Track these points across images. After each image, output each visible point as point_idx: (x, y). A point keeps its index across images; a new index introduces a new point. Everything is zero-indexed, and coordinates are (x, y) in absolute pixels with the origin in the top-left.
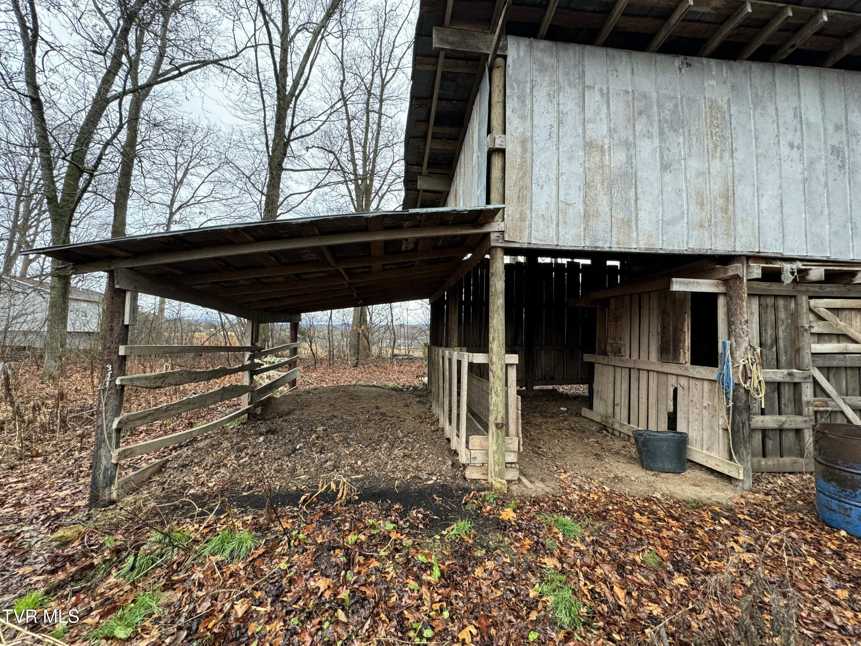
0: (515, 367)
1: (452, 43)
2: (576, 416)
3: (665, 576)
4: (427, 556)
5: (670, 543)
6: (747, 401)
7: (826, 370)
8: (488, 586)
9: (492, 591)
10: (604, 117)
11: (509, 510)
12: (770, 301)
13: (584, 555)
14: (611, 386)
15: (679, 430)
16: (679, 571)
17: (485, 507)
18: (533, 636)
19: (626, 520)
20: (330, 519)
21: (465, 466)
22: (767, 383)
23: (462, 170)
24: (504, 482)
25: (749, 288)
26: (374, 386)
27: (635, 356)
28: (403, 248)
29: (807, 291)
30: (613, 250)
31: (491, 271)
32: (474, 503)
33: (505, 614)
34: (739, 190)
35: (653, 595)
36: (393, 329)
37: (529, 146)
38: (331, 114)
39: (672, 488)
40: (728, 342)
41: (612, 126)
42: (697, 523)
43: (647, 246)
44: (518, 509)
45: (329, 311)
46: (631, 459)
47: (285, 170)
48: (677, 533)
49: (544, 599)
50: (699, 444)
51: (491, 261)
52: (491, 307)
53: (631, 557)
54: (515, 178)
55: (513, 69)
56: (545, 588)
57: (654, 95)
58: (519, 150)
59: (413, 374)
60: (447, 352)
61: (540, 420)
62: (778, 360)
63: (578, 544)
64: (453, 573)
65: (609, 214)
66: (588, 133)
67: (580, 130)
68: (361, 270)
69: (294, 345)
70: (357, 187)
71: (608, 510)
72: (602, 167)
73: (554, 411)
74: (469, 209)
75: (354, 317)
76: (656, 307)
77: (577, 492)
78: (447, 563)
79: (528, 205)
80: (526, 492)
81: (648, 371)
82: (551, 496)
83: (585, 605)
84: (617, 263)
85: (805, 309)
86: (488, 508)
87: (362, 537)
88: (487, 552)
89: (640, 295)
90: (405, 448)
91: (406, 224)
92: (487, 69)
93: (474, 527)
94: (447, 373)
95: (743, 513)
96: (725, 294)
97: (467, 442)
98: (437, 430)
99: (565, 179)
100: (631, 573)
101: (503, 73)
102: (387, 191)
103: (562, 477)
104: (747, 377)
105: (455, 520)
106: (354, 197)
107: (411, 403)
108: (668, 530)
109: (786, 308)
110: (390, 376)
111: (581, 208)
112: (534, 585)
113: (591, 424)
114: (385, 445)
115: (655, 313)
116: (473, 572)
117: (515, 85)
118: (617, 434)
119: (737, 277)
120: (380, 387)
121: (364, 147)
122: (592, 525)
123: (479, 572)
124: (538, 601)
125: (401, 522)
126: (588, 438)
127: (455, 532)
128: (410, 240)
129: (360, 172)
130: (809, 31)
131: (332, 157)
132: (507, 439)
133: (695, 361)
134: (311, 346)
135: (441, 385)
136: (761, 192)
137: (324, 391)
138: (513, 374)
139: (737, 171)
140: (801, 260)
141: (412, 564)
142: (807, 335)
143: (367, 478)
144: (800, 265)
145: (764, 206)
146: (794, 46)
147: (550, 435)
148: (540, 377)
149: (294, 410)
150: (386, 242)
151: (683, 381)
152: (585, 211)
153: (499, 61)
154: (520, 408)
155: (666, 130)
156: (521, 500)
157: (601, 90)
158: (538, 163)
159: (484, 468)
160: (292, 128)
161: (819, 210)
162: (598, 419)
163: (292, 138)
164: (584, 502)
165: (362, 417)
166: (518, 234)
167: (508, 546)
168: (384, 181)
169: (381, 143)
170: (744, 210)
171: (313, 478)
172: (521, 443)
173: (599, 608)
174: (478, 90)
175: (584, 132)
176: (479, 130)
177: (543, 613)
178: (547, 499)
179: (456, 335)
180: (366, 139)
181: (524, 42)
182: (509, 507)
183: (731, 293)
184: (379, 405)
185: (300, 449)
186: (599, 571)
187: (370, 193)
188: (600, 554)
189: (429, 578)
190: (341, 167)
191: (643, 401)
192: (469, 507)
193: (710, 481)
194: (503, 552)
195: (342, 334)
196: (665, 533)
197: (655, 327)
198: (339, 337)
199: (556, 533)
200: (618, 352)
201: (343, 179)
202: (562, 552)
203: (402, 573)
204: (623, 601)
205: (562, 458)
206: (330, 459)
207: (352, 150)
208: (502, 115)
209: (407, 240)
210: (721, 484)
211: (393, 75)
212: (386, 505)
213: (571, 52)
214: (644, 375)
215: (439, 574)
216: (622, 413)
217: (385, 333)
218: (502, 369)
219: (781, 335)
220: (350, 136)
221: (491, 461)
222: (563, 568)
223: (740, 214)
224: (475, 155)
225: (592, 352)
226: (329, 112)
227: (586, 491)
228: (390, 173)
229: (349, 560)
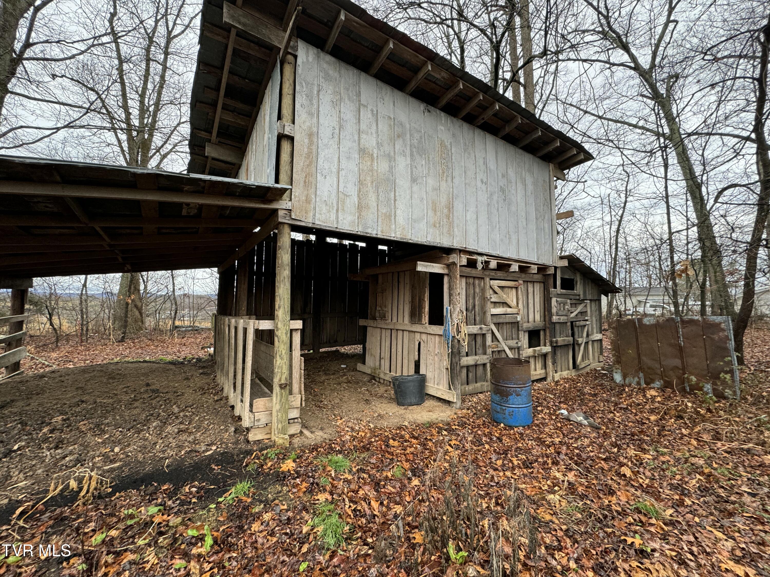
0: (299, 331)
1: (244, 25)
2: (353, 371)
3: (406, 482)
4: (198, 529)
5: (411, 457)
6: (458, 348)
7: (497, 325)
8: (265, 537)
9: (268, 541)
10: (374, 132)
11: (289, 461)
12: (471, 280)
13: (351, 483)
14: (378, 344)
15: (421, 373)
16: (415, 475)
17: (266, 464)
18: (303, 566)
19: (383, 447)
20: (64, 525)
21: (248, 429)
22: (469, 335)
23: (254, 147)
24: (287, 437)
25: (460, 272)
26: (145, 362)
27: (395, 320)
28: (184, 212)
29: (489, 275)
30: (379, 236)
31: (278, 244)
32: (255, 463)
33: (278, 557)
34: (455, 204)
35: (398, 499)
36: (175, 299)
37: (315, 140)
38: (93, 46)
39: (415, 416)
40: (449, 308)
41: (380, 141)
42: (428, 438)
43: (402, 236)
44: (298, 458)
45: (83, 277)
46: (390, 400)
47: (12, 93)
48: (416, 448)
49: (315, 531)
50: (432, 381)
51: (279, 236)
52: (278, 278)
53: (385, 474)
54: (302, 164)
55: (302, 70)
56: (316, 520)
57: (408, 126)
58: (306, 141)
59: (198, 345)
60: (233, 321)
61: (323, 378)
62: (475, 320)
63: (347, 476)
64: (228, 537)
65: (376, 208)
66: (362, 141)
67: (356, 138)
68: (128, 231)
69: (19, 318)
70: (130, 139)
71: (371, 442)
72: (372, 170)
73: (336, 369)
74: (256, 184)
75: (121, 284)
76: (408, 282)
77: (349, 433)
78: (221, 529)
79: (313, 190)
80: (307, 442)
81: (403, 331)
82: (327, 441)
83: (348, 523)
84: (385, 248)
85: (488, 287)
86: (270, 464)
87: (113, 533)
88: (265, 505)
89: (398, 273)
90: (181, 423)
91: (186, 188)
92: (278, 61)
93: (253, 486)
94: (233, 341)
95: (455, 425)
96: (448, 275)
97: (251, 405)
98: (221, 399)
99: (344, 174)
100: (384, 487)
101: (293, 70)
102: (171, 151)
103: (338, 424)
104: (459, 332)
105: (234, 484)
106: (126, 149)
107: (192, 376)
108: (410, 447)
109: (479, 285)
110: (169, 350)
111: (356, 200)
112: (307, 522)
113: (364, 376)
114: (154, 424)
115: (408, 287)
116: (250, 529)
117: (304, 84)
118: (382, 381)
119: (454, 264)
120: (153, 362)
121: (142, 96)
122: (358, 457)
123: (256, 527)
124: (309, 535)
125: (170, 503)
126: (361, 388)
127: (233, 495)
128: (191, 205)
129: (136, 122)
130: (490, 113)
131: (93, 97)
132: (291, 398)
133: (432, 322)
134: (50, 319)
135: (226, 353)
136: (467, 208)
137: (69, 372)
138: (297, 338)
139: (455, 192)
140: (487, 255)
141: (180, 543)
142: (489, 303)
143: (126, 465)
144: (485, 258)
145: (468, 218)
146: (483, 119)
147: (331, 390)
148: (325, 341)
149: (13, 401)
150: (161, 204)
151: (424, 337)
152: (359, 203)
153: (290, 57)
154: (303, 368)
155: (415, 153)
156: (301, 450)
157: (372, 111)
158: (322, 156)
159: (267, 429)
160: (27, 45)
161: (494, 224)
162: (369, 371)
163: (26, 56)
164: (354, 440)
165: (125, 398)
166: (304, 214)
167: (286, 494)
168: (168, 140)
169: (165, 97)
170: (458, 219)
171: (40, 482)
172: (304, 399)
173: (359, 522)
174: (270, 77)
175: (359, 140)
176: (271, 114)
177: (313, 543)
178: (324, 444)
179: (245, 303)
180: (145, 88)
181: (313, 51)
182: (289, 458)
183: (451, 274)
184: (150, 382)
185: (19, 449)
186: (361, 492)
187: (149, 149)
188: (363, 479)
189: (199, 550)
190: (107, 110)
191: (400, 353)
192: (249, 468)
193: (439, 406)
194: (281, 501)
195: (102, 306)
196: (409, 450)
197: (408, 298)
198: (98, 309)
199: (329, 471)
200: (383, 317)
201: (108, 125)
202: (333, 485)
203: (166, 556)
204: (377, 510)
205: (340, 407)
206: (71, 453)
207: (124, 95)
208: (291, 106)
209: (188, 204)
210: (445, 407)
211: (183, 32)
212: (151, 489)
213: (351, 73)
214: (400, 333)
215: (212, 542)
216: (385, 364)
217: (164, 302)
218: (286, 334)
219: (477, 303)
220: (121, 77)
221: (275, 419)
222: (333, 498)
223: (456, 221)
224: (266, 136)
225: (366, 317)
226: (90, 42)
227: (357, 431)
228: (175, 132)
229: (91, 565)
